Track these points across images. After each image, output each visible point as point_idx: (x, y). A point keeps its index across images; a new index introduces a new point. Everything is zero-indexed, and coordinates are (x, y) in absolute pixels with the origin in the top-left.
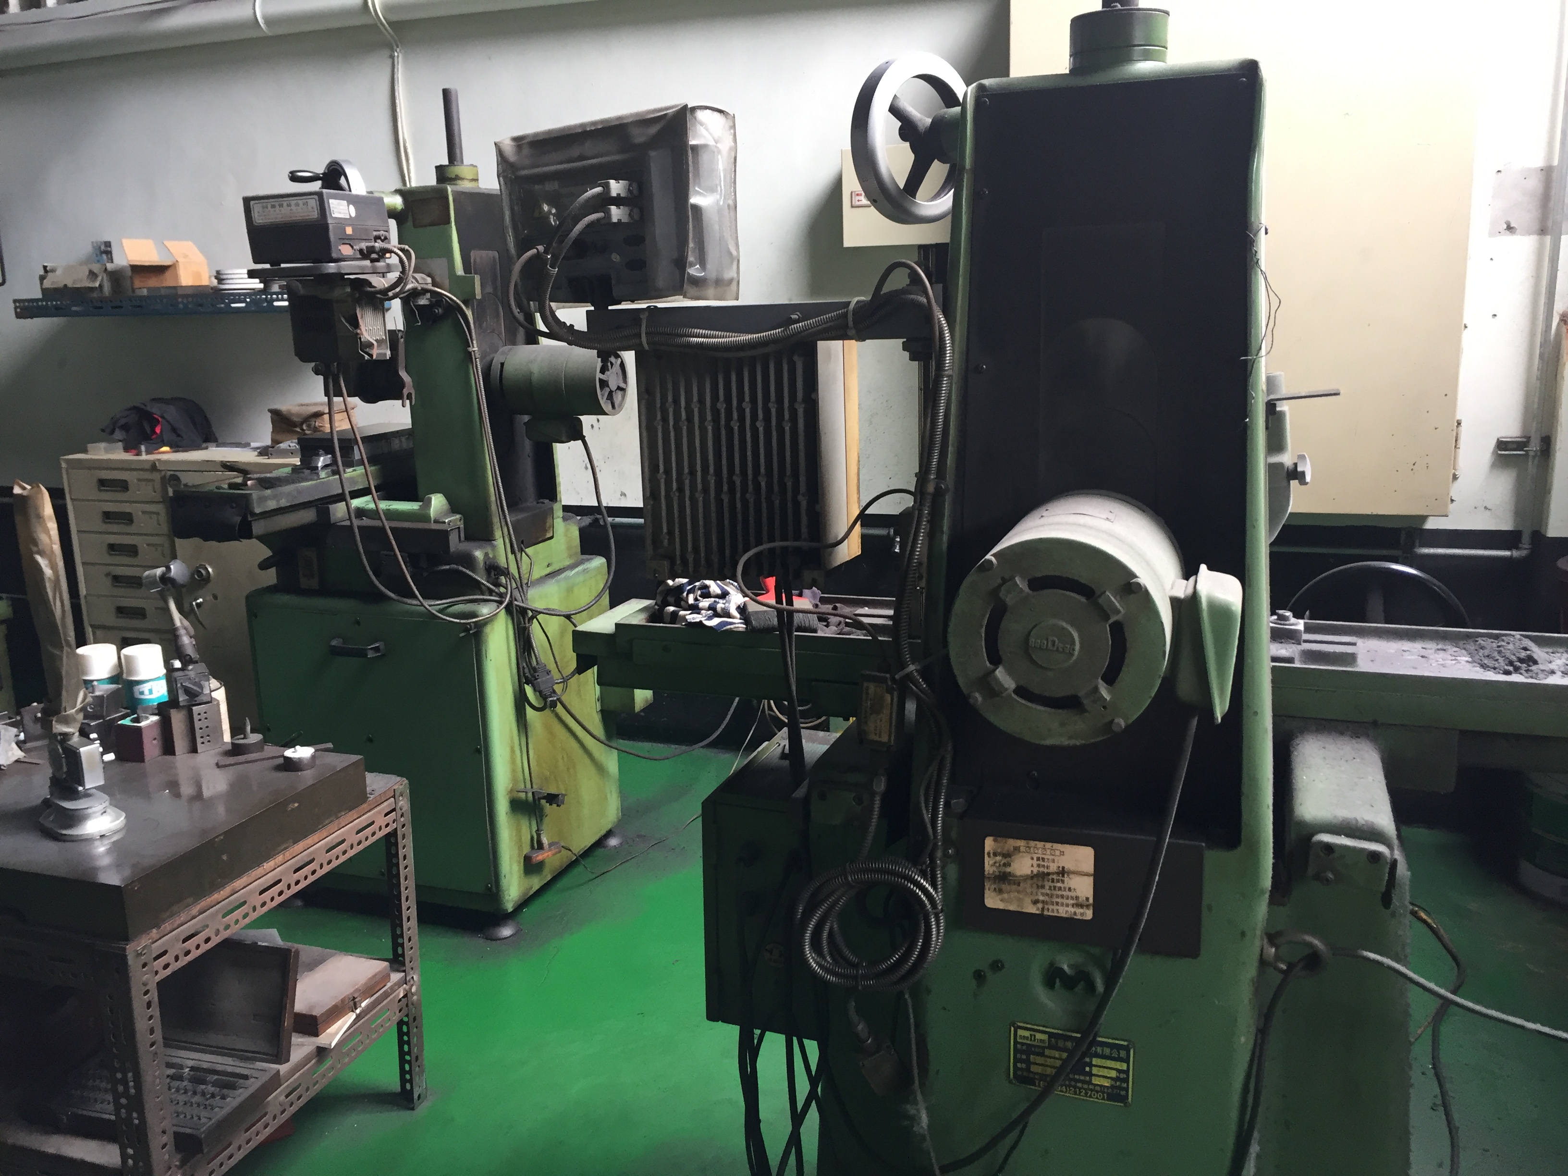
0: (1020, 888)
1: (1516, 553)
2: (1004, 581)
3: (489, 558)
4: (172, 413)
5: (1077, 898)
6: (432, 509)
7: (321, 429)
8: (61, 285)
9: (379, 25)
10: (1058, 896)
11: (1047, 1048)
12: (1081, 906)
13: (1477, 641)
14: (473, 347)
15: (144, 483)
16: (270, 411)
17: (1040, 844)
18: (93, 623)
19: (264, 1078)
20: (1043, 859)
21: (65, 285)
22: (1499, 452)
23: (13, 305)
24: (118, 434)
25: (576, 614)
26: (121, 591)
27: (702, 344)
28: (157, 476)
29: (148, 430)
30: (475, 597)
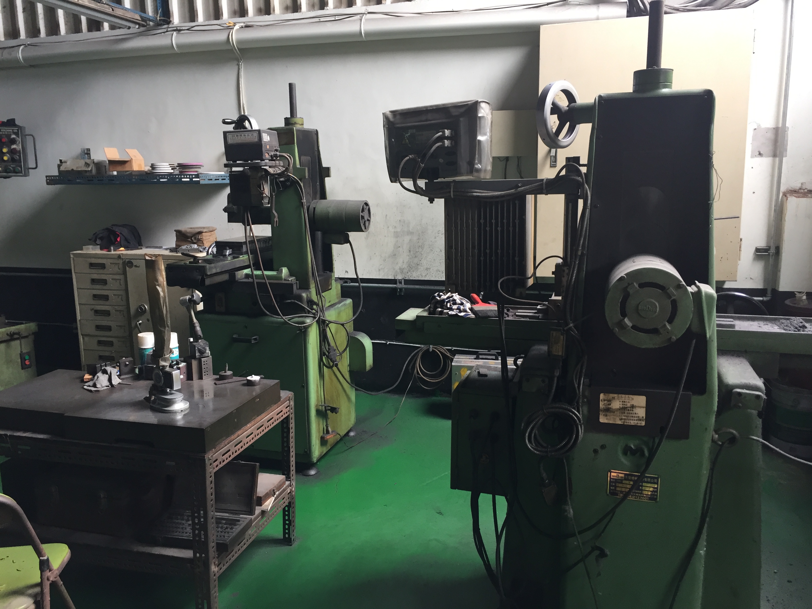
0: (615, 414)
1: (765, 299)
2: (629, 284)
3: (308, 297)
4: (125, 232)
5: (639, 417)
6: (283, 274)
7: (201, 240)
8: (70, 169)
9: (234, 50)
10: (630, 417)
11: (624, 480)
12: (640, 420)
13: (780, 321)
14: (304, 200)
15: (113, 265)
16: (175, 231)
17: (623, 396)
18: (83, 333)
19: (247, 521)
20: (625, 402)
21: (72, 169)
22: (757, 253)
23: (45, 179)
24: (98, 242)
25: (347, 323)
26: (99, 318)
27: (478, 196)
28: (121, 262)
29: (113, 239)
30: (303, 315)
